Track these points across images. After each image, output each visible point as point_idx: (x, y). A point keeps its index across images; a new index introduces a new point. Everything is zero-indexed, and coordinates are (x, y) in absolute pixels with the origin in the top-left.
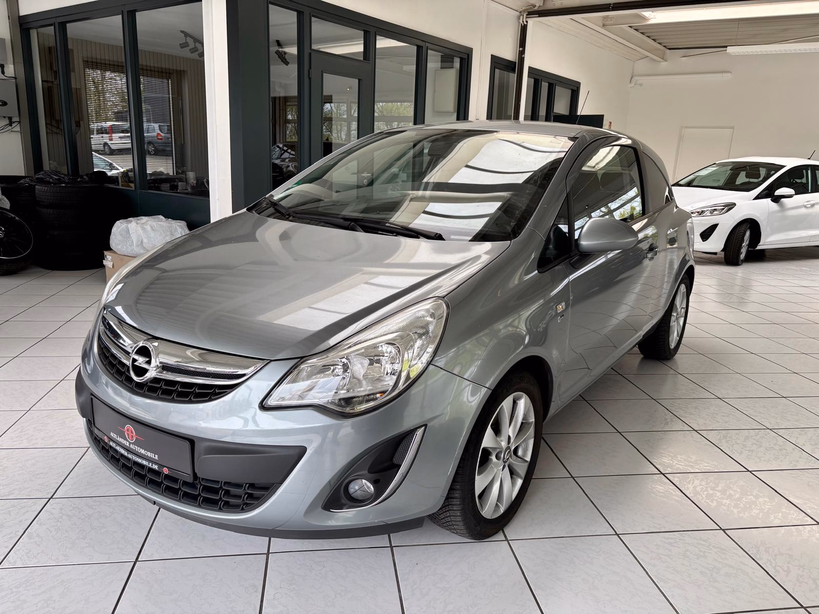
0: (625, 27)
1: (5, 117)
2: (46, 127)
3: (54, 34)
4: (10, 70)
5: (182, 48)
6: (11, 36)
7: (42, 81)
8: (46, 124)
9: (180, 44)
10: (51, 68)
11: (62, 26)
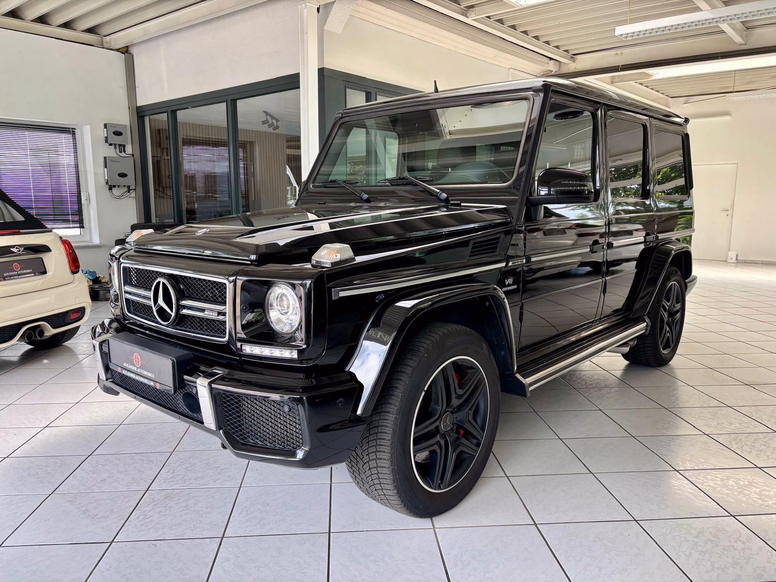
0: (632, 83)
1: (125, 186)
2: (155, 193)
3: (167, 120)
4: (129, 149)
5: (263, 124)
6: (130, 123)
7: (153, 157)
8: (154, 190)
9: (262, 122)
10: (160, 146)
11: (174, 113)
